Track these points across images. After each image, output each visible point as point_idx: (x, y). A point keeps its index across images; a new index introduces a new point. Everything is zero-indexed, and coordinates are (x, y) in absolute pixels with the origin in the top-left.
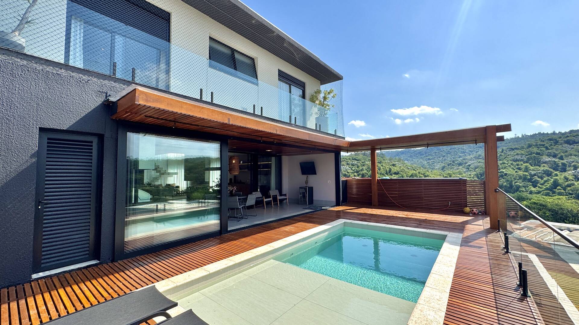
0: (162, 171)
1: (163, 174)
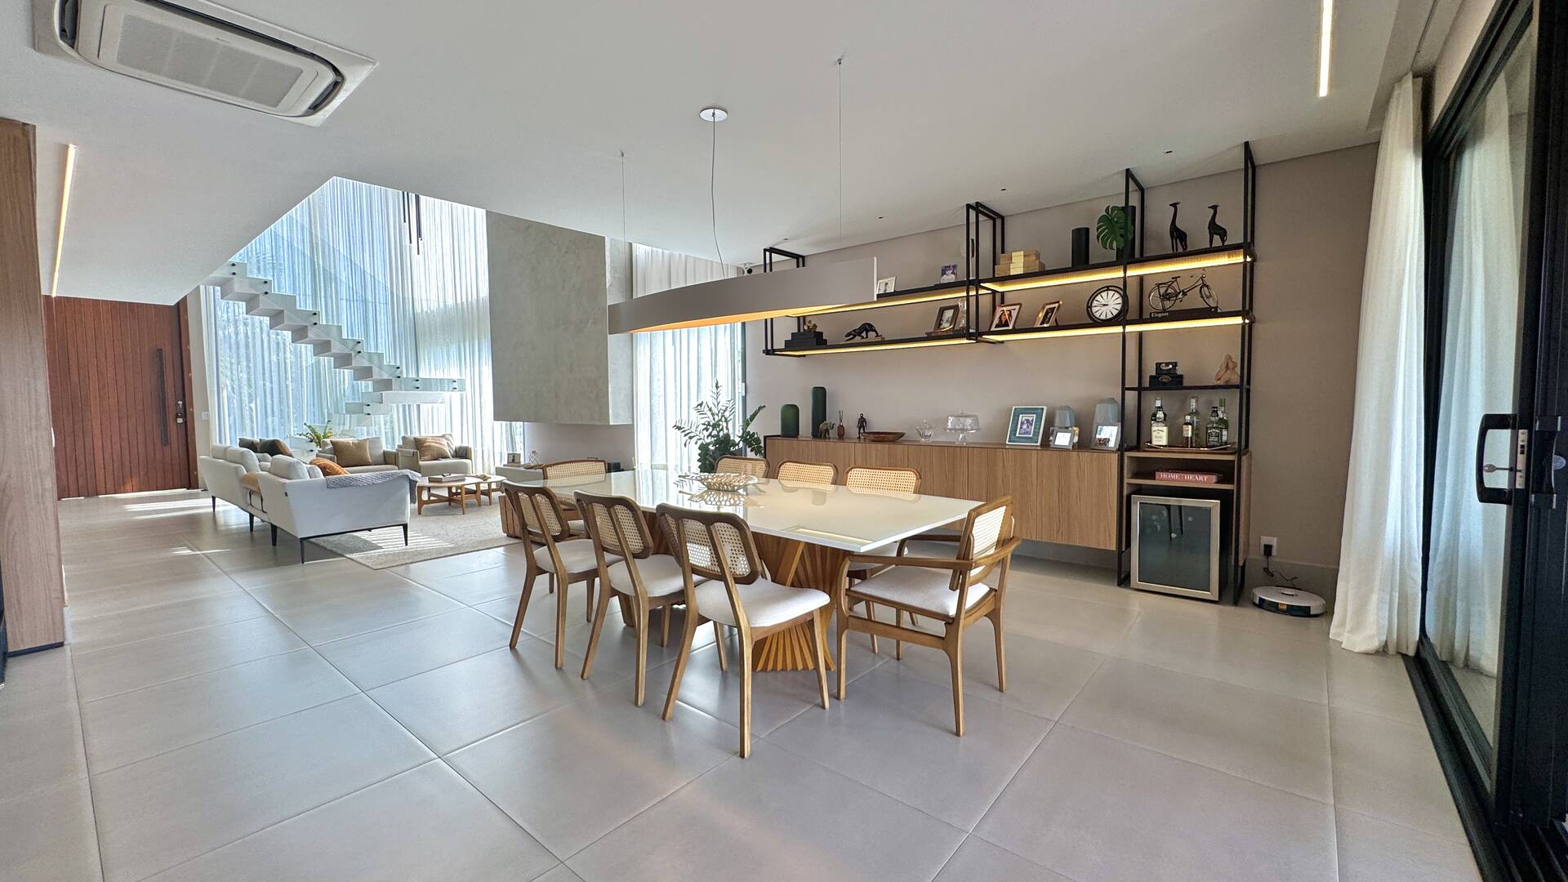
0: (380, 367)
1: (386, 385)
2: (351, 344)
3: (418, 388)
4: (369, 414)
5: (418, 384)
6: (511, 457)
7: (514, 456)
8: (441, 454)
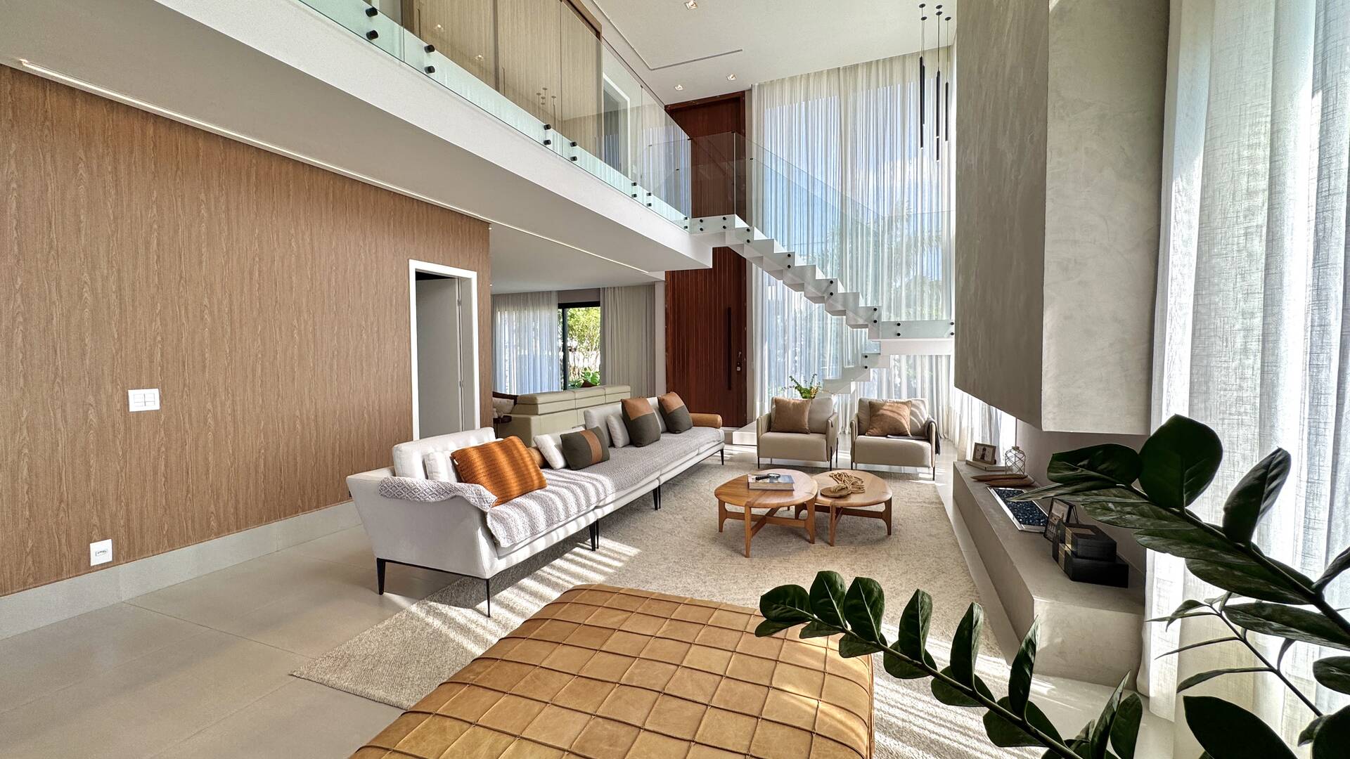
2: (826, 284)
3: (899, 335)
4: (866, 367)
5: (899, 330)
6: (981, 449)
7: (984, 450)
8: (895, 429)
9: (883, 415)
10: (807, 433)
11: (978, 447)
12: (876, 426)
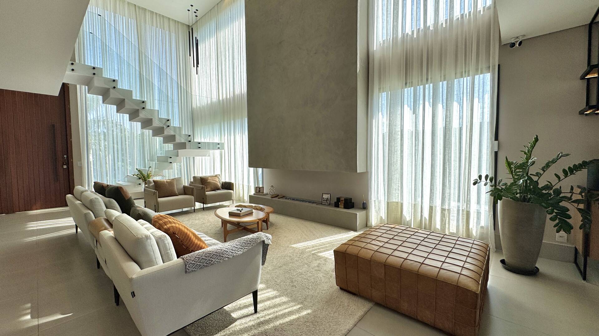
1: (182, 146)
4: (171, 163)
6: (258, 189)
7: (260, 189)
8: (216, 187)
9: (210, 182)
10: (177, 196)
11: (257, 188)
12: (208, 187)
